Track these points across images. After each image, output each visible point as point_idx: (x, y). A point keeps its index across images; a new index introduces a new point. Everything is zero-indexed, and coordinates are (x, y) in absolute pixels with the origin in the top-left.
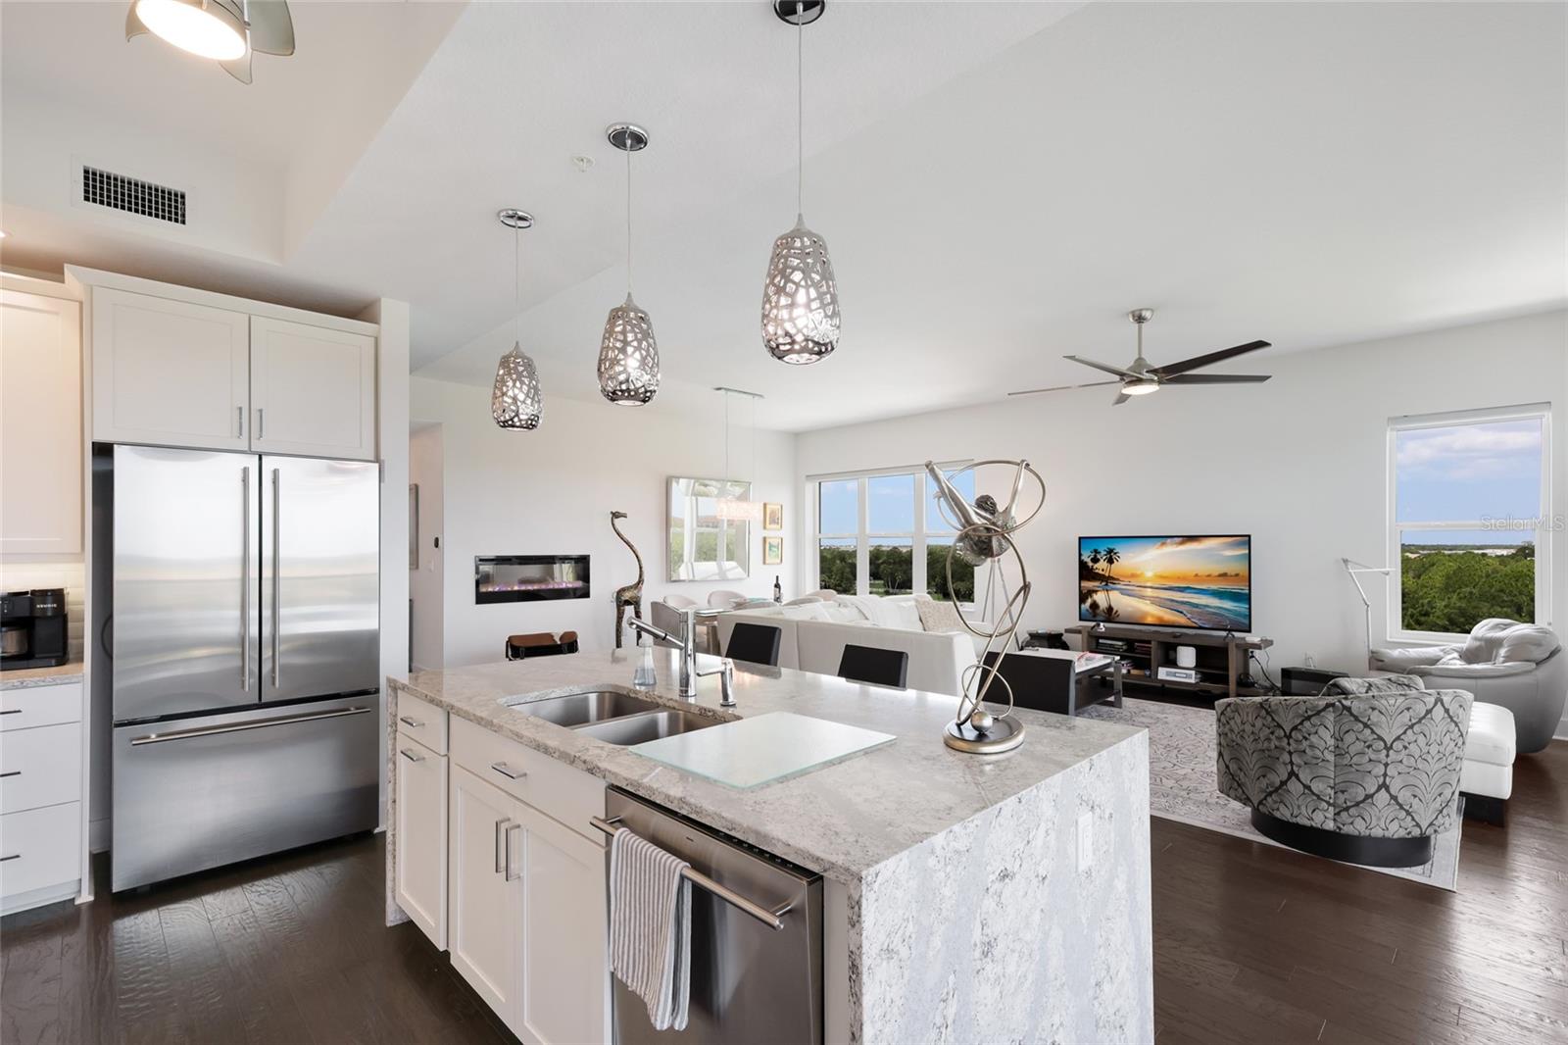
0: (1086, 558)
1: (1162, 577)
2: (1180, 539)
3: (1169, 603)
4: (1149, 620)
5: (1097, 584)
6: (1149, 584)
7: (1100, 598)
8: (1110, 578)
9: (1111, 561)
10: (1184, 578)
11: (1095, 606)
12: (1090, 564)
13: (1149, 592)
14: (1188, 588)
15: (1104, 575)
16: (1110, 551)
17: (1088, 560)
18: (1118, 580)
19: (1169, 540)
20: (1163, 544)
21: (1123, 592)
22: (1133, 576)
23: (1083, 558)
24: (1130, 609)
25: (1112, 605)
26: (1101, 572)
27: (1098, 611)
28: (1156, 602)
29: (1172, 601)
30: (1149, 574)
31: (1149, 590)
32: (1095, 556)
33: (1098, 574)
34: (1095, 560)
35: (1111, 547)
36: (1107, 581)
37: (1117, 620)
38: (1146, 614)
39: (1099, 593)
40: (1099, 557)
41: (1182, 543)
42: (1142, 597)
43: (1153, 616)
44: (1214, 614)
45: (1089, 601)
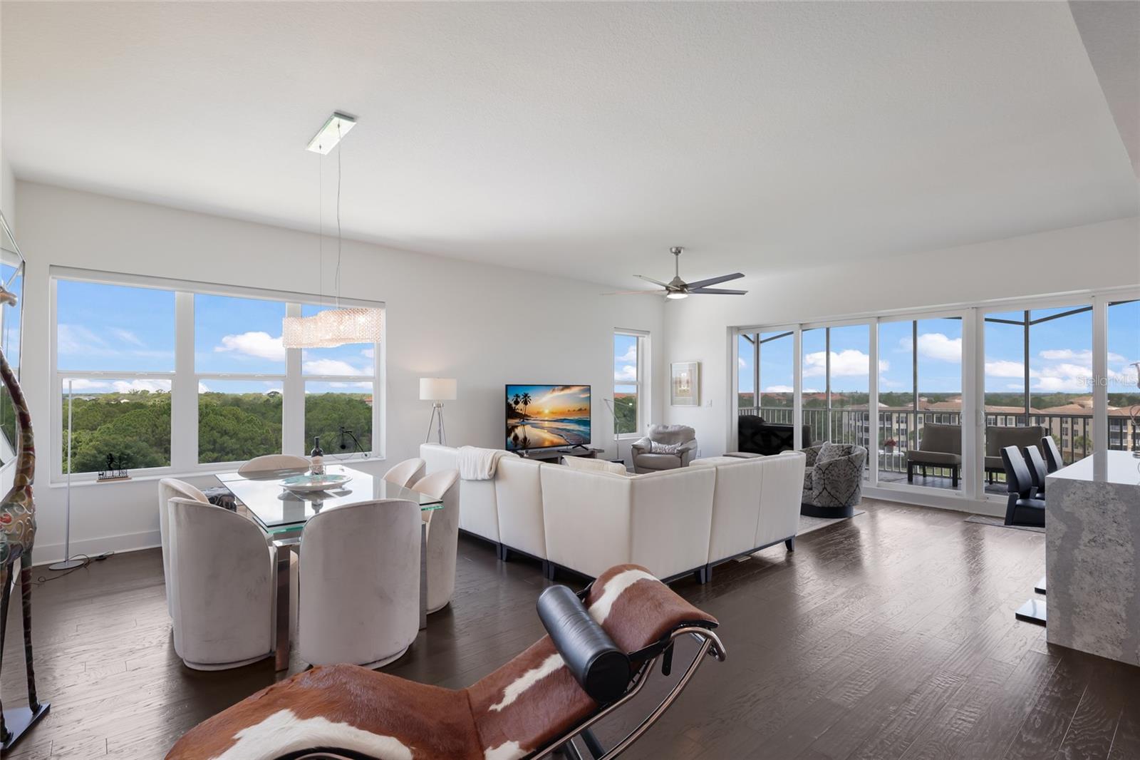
0: (511, 401)
1: (553, 413)
2: (561, 387)
3: (557, 431)
4: (547, 444)
5: (517, 421)
6: (546, 419)
7: (519, 431)
8: (526, 415)
9: (526, 403)
10: (562, 413)
11: (516, 438)
12: (514, 406)
13: (546, 424)
14: (565, 419)
15: (521, 414)
16: (526, 396)
17: (512, 402)
18: (529, 416)
19: (556, 388)
20: (554, 390)
21: (534, 426)
22: (538, 413)
23: (509, 401)
24: (537, 438)
25: (527, 436)
26: (520, 411)
27: (518, 442)
28: (552, 431)
29: (558, 429)
30: (547, 411)
31: (546, 422)
32: (517, 399)
33: (518, 413)
34: (517, 403)
35: (526, 392)
36: (524, 417)
37: (529, 447)
38: (544, 440)
39: (519, 428)
40: (519, 400)
41: (562, 390)
42: (543, 428)
43: (548, 441)
44: (576, 435)
45: (513, 435)
